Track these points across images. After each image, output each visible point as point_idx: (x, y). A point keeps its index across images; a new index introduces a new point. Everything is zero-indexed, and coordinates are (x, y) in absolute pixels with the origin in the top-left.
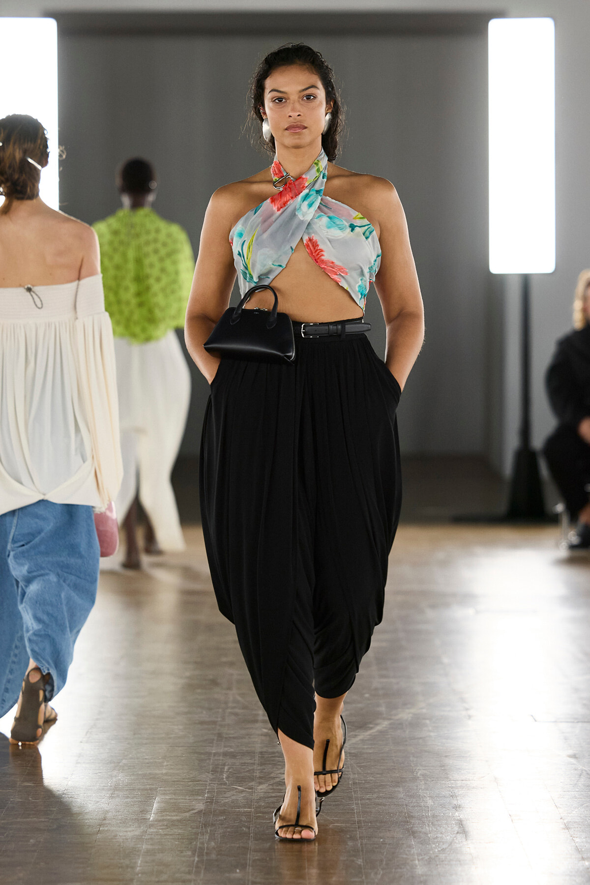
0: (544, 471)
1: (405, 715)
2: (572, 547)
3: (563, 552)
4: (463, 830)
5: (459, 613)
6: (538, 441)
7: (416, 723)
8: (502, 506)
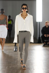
0: (41, 39)
1: (29, 60)
2: (43, 45)
3: (42, 46)
4: (34, 69)
5: (33, 51)
6: (41, 36)
7: (30, 60)
8: (37, 42)
